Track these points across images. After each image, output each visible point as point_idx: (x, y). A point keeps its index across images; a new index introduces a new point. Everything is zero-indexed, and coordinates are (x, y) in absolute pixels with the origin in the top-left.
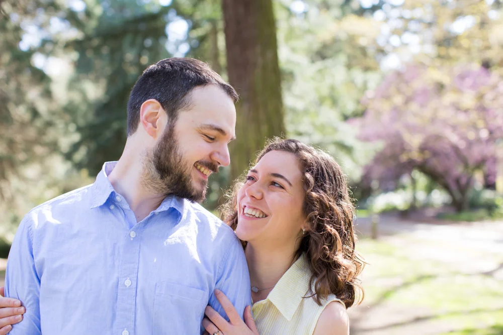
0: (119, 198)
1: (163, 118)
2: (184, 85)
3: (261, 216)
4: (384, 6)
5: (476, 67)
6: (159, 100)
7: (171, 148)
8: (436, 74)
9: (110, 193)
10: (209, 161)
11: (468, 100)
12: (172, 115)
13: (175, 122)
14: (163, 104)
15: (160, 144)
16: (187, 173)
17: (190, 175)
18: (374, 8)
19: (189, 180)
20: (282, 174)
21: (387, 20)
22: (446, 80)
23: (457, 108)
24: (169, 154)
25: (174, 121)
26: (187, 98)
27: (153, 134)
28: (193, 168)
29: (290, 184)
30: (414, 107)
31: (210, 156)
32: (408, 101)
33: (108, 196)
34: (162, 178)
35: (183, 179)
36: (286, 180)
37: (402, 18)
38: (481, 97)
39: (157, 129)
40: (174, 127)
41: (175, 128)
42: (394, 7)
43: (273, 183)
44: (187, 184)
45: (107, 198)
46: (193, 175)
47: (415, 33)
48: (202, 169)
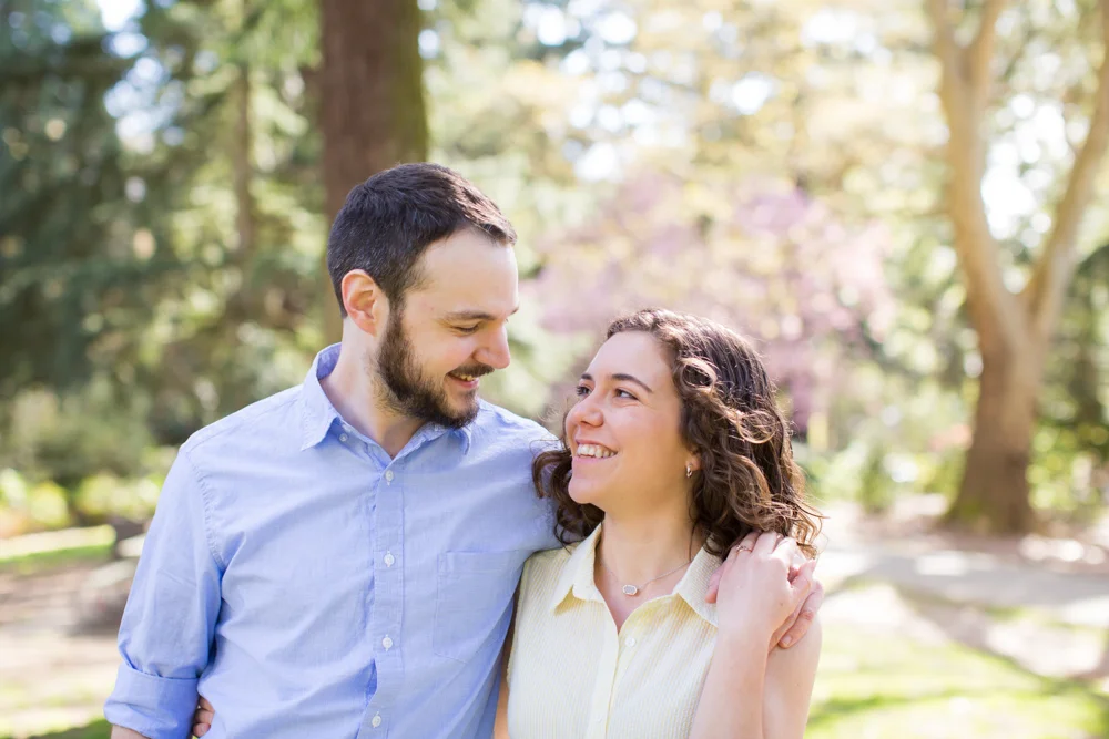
0: (347, 427)
1: (381, 305)
2: (410, 245)
3: (606, 453)
4: (588, 43)
5: (783, 187)
6: (370, 272)
7: (402, 355)
8: (702, 199)
9: (331, 421)
10: (471, 364)
11: (766, 256)
12: (395, 296)
13: (402, 310)
14: (378, 279)
15: (384, 348)
16: (436, 389)
17: (442, 392)
18: (568, 47)
19: (442, 401)
20: (628, 373)
21: (594, 71)
22: (722, 211)
23: (742, 269)
24: (401, 365)
25: (399, 309)
26: (417, 267)
27: (370, 329)
28: (445, 379)
29: (648, 390)
30: (654, 264)
31: (473, 356)
32: (640, 251)
33: (328, 426)
34: (400, 398)
35: (432, 398)
36: (639, 383)
37: (624, 70)
38: (790, 250)
39: (374, 321)
40: (400, 319)
41: (403, 322)
42: (609, 45)
43: (619, 392)
44: (441, 407)
45: (327, 429)
46: (447, 390)
47: (652, 103)
48: (464, 377)
